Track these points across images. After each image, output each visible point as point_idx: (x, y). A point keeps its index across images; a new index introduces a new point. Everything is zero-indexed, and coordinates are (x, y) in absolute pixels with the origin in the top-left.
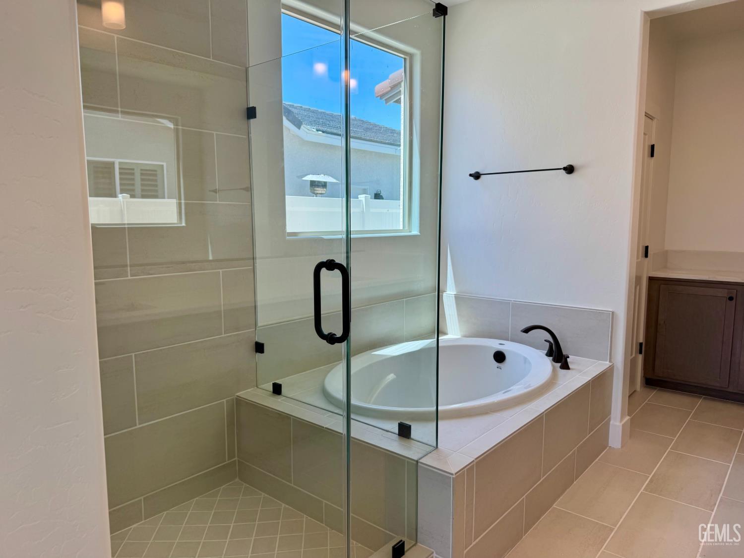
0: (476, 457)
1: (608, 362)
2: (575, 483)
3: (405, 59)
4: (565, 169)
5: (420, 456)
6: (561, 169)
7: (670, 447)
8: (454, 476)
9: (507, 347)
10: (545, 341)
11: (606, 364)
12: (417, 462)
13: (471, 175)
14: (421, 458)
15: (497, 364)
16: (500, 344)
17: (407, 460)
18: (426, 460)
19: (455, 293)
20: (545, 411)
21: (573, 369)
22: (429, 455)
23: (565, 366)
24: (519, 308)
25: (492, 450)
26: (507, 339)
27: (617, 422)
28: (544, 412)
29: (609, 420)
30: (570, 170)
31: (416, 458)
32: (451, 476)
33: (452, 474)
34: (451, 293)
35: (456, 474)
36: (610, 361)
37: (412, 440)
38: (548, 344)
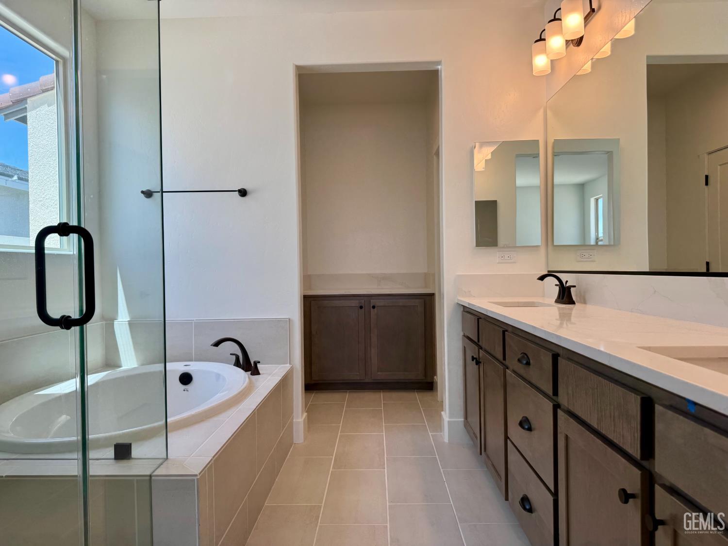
0: (213, 456)
1: (288, 365)
2: (277, 480)
3: (57, 62)
4: (240, 191)
5: (153, 469)
6: (236, 191)
7: (340, 431)
8: (198, 477)
9: (192, 367)
10: (231, 354)
11: (288, 366)
12: (150, 476)
13: (143, 192)
14: (154, 472)
15: (184, 387)
16: (185, 365)
17: (135, 478)
18: (158, 472)
19: (129, 320)
20: (257, 407)
21: (263, 374)
22: (162, 466)
23: (255, 372)
24: (201, 326)
25: (221, 450)
26: (191, 360)
27: (299, 418)
28: (255, 409)
29: (293, 418)
30: (243, 193)
31: (148, 473)
32: (195, 478)
33: (196, 475)
34: (124, 320)
35: (200, 474)
36: (290, 364)
37: (133, 460)
38: (234, 357)
